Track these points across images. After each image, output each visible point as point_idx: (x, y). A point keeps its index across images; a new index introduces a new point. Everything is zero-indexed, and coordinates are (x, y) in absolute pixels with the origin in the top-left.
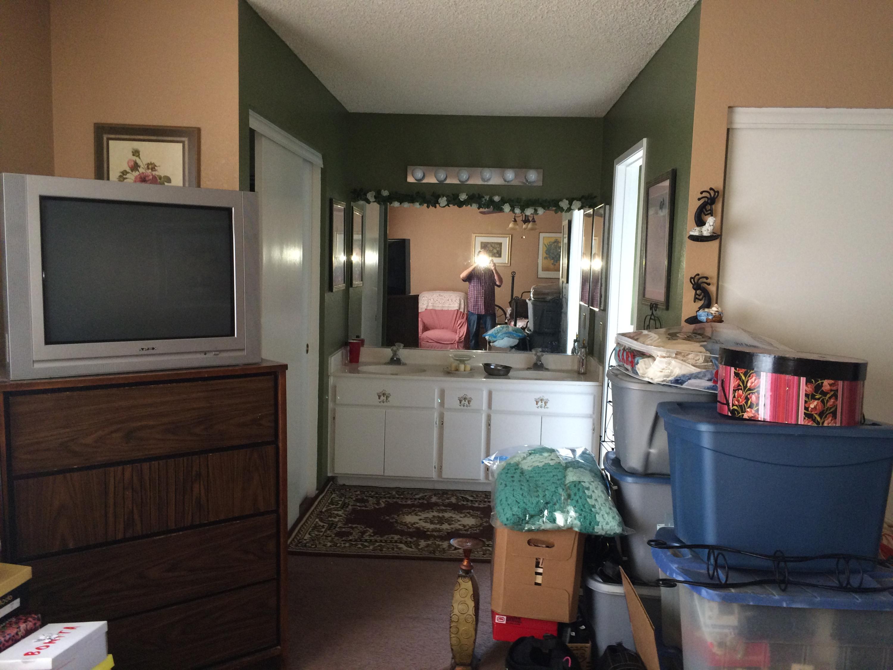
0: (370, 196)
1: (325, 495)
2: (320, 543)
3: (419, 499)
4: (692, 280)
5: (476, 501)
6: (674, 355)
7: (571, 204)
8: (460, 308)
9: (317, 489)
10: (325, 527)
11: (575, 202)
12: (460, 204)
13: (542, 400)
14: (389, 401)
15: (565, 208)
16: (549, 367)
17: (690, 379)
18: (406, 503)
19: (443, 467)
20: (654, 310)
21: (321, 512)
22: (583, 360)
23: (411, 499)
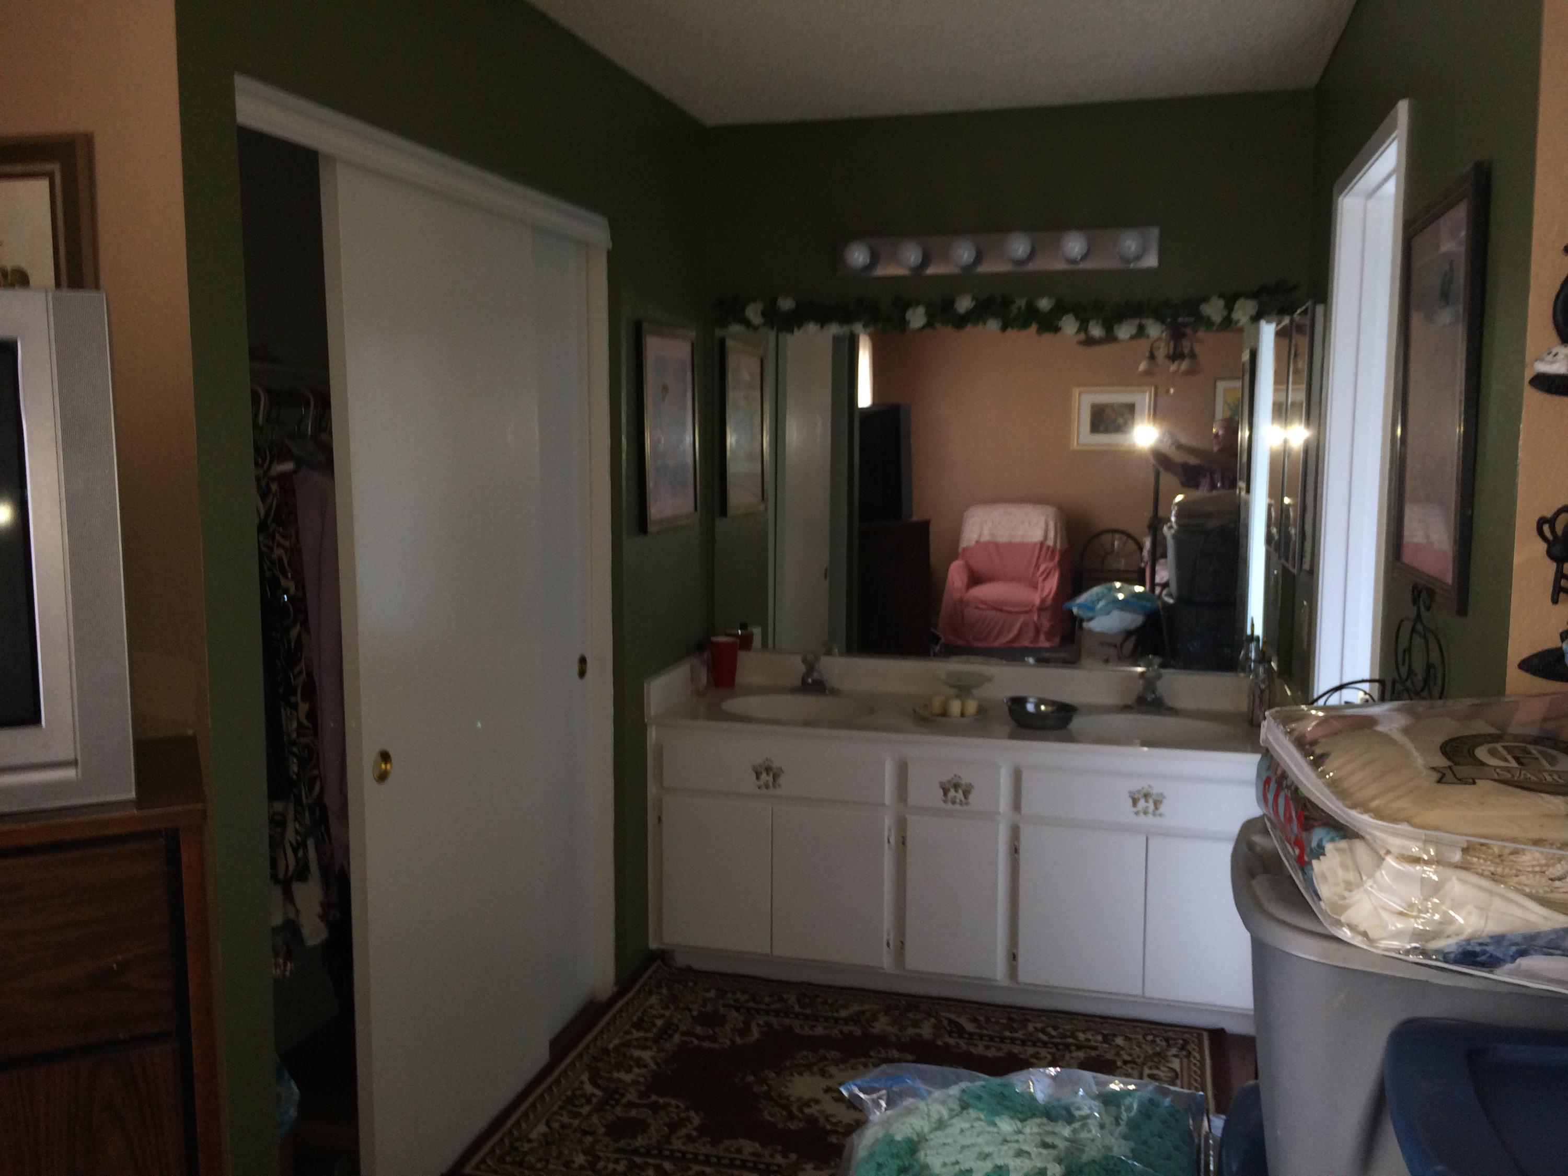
0: (754, 313)
1: (633, 998)
2: (560, 1154)
3: (846, 1021)
4: (1546, 528)
5: (981, 1037)
6: (1457, 856)
7: (1230, 307)
8: (1046, 538)
9: (616, 984)
10: (595, 1100)
11: (1239, 304)
12: (960, 321)
13: (1146, 796)
14: (779, 786)
15: (1217, 318)
16: (1178, 704)
17: (1523, 953)
18: (811, 1033)
19: (908, 943)
20: (1422, 609)
21: (605, 1051)
22: (1262, 691)
23: (826, 1019)
